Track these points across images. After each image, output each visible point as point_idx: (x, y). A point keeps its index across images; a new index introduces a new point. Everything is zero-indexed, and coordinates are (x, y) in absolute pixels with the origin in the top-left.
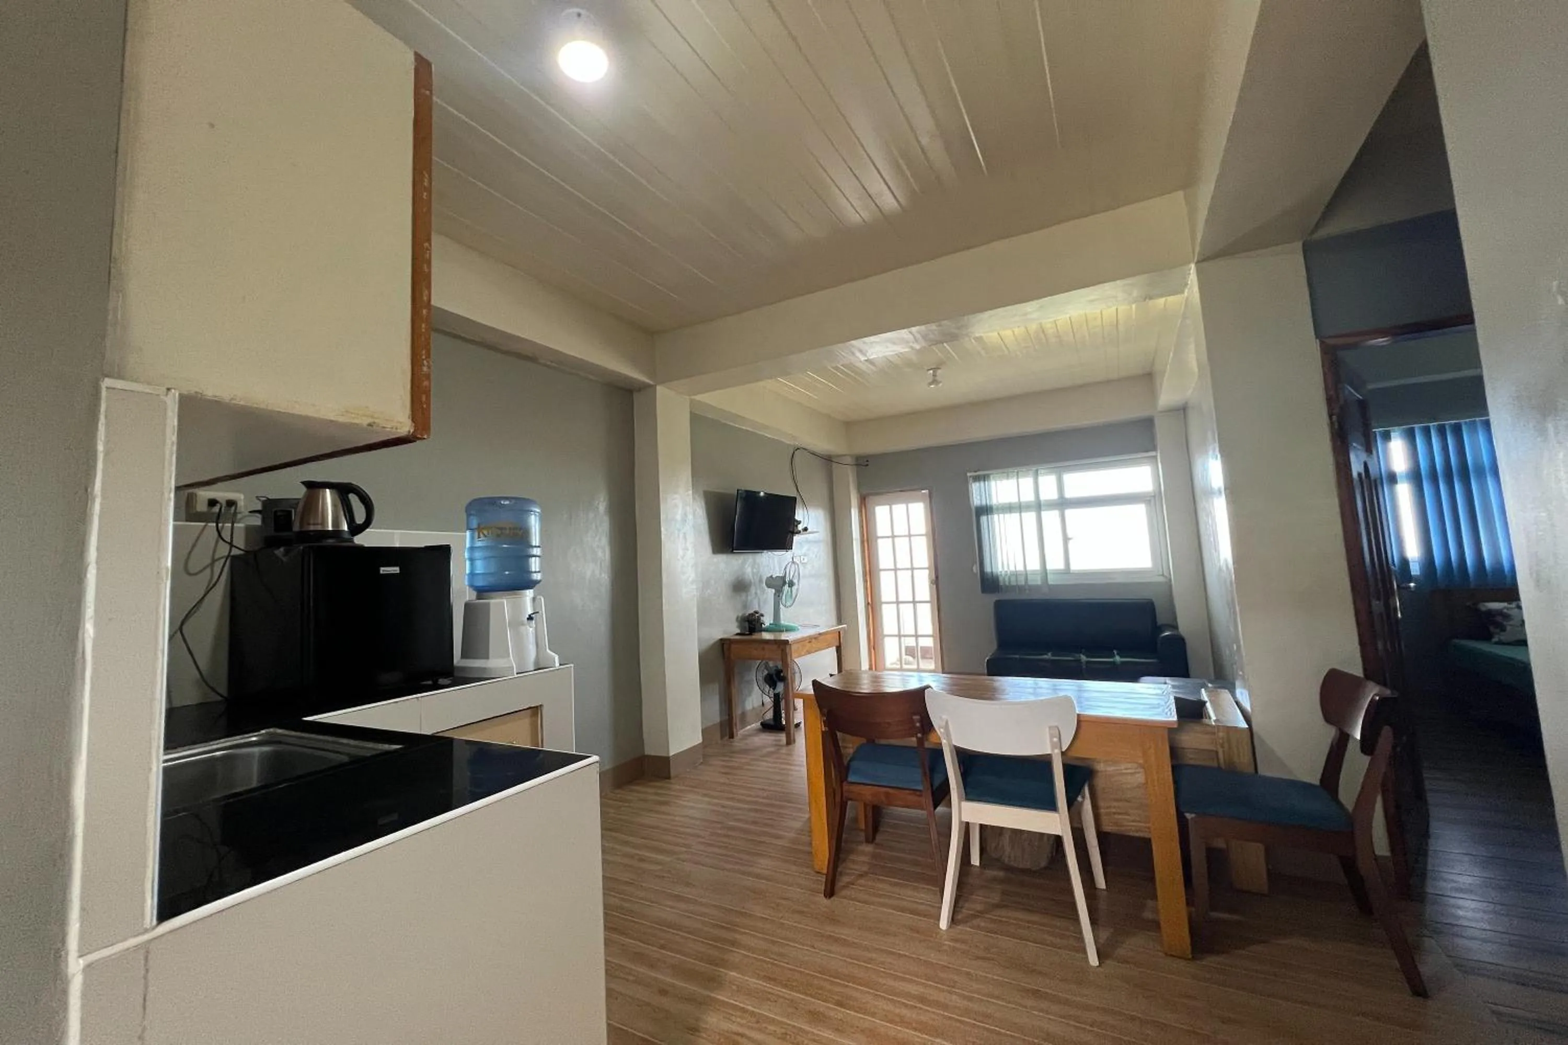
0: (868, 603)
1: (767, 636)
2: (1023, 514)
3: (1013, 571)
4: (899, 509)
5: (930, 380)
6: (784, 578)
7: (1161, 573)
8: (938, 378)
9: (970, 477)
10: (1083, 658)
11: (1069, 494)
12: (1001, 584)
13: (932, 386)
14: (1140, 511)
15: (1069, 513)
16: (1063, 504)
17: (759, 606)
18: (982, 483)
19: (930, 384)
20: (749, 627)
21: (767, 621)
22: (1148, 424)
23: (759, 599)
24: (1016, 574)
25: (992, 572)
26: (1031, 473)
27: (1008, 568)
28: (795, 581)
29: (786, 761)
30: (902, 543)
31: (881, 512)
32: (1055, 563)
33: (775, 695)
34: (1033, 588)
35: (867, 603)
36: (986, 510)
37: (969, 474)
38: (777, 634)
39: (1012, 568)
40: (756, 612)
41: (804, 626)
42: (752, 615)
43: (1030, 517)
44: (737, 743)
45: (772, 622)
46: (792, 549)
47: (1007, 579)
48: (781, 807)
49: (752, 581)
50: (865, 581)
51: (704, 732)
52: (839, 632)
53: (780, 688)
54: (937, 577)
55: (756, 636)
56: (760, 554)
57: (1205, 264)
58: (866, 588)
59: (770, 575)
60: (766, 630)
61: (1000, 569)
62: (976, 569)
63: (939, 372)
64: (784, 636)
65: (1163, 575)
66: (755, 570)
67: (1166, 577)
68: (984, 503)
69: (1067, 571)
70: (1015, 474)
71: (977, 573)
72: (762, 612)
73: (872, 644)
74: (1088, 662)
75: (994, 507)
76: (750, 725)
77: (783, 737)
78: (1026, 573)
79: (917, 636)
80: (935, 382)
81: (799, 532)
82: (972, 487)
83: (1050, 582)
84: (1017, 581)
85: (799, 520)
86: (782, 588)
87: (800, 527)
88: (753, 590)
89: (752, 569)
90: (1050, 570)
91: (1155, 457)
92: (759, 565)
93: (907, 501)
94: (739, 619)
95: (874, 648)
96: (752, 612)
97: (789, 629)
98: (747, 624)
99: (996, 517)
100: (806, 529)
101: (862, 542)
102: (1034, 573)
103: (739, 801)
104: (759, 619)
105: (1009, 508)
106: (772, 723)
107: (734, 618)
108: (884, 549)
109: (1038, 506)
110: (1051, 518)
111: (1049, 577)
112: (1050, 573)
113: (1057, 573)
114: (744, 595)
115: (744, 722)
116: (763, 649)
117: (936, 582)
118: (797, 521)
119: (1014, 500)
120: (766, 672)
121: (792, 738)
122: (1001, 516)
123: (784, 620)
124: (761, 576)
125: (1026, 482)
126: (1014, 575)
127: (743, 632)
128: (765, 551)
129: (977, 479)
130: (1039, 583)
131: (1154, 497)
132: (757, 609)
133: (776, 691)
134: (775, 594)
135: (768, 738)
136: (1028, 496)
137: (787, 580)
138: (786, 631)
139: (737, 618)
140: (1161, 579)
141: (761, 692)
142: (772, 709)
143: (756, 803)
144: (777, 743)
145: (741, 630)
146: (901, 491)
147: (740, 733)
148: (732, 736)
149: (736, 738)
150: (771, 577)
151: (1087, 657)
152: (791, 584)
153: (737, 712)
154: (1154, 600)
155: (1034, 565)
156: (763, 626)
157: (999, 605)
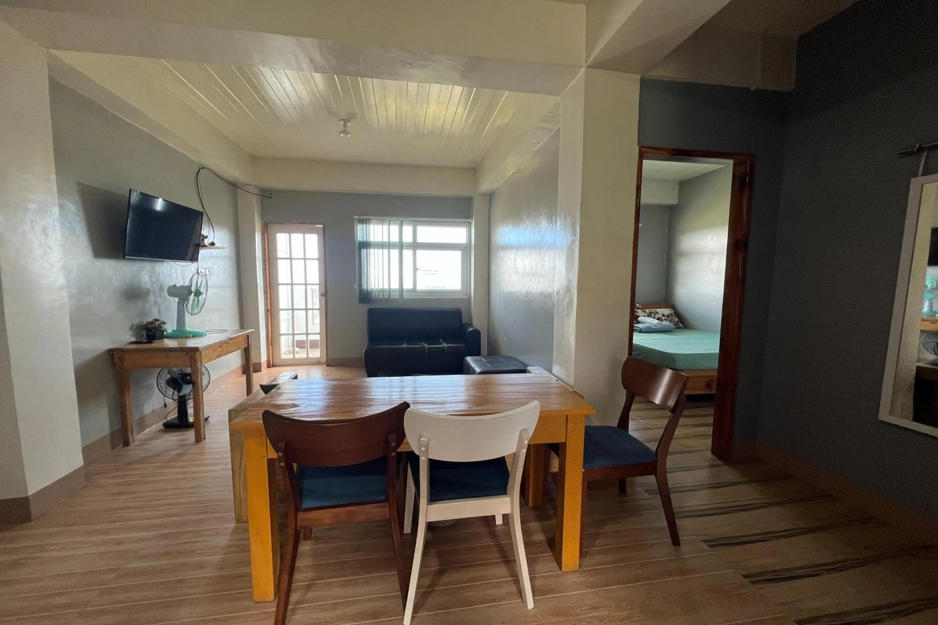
0: (268, 310)
1: (170, 343)
2: (391, 251)
3: (381, 289)
4: (297, 237)
5: (342, 129)
6: (189, 287)
7: (465, 293)
8: (348, 129)
9: (356, 219)
10: (426, 346)
11: (421, 239)
12: (373, 297)
13: (342, 135)
14: (458, 254)
15: (419, 252)
16: (416, 246)
17: (159, 312)
18: (365, 226)
19: (341, 132)
20: (147, 335)
21: (170, 327)
22: (469, 200)
23: (159, 307)
24: (383, 291)
25: (367, 289)
26: (398, 222)
27: (378, 287)
28: (202, 290)
29: (198, 462)
30: (298, 265)
31: (281, 239)
32: (408, 285)
33: (180, 397)
34: (394, 300)
35: (266, 310)
36: (365, 245)
37: (355, 217)
38: (182, 340)
39: (381, 287)
40: (156, 320)
41: (212, 331)
42: (151, 323)
43: (395, 253)
44: (133, 451)
45: (175, 328)
46: (197, 261)
47: (377, 294)
48: (200, 521)
49: (151, 289)
50: (266, 293)
51: (86, 450)
52: (248, 336)
53: (187, 389)
54: (326, 292)
55: (156, 344)
56: (160, 263)
57: (591, 70)
58: (266, 298)
59: (172, 284)
60: (169, 337)
61: (373, 287)
62: (356, 287)
63: (349, 124)
64: (191, 343)
65: (466, 294)
66: (154, 279)
67: (468, 296)
68: (365, 240)
69: (414, 290)
70: (388, 221)
71: (356, 290)
72: (163, 319)
73: (270, 341)
74: (428, 348)
75: (372, 243)
76: (150, 427)
77: (190, 435)
78: (390, 290)
79: (307, 334)
80: (345, 132)
81: (205, 246)
82: (357, 228)
83: (405, 297)
84: (383, 295)
85: (205, 235)
86: (188, 296)
87: (207, 242)
88: (152, 298)
89: (150, 277)
90: (405, 289)
91: (470, 223)
92: (159, 274)
93: (304, 232)
94: (134, 327)
95: (272, 345)
96: (151, 320)
97: (196, 335)
98: (144, 333)
99: (372, 251)
100: (212, 244)
101: (264, 261)
102: (395, 290)
103: (141, 528)
104: (160, 326)
105: (381, 245)
106: (177, 422)
107: (128, 326)
108: (283, 268)
109: (401, 246)
110: (408, 254)
111: (404, 293)
112: (405, 291)
113: (409, 291)
114: (140, 304)
115: (142, 424)
116: (167, 357)
117: (325, 295)
118: (203, 236)
119: (386, 240)
120: (169, 376)
121: (202, 436)
122: (376, 250)
123: (189, 327)
124: (161, 285)
125: (395, 228)
126: (381, 291)
127: (138, 340)
128: (166, 260)
129: (362, 221)
130: (397, 297)
131: (467, 247)
132: (156, 315)
133: (181, 394)
134: (179, 302)
135: (173, 438)
136: (395, 238)
137: (193, 289)
138: (193, 337)
139: (132, 326)
140: (465, 297)
141: (163, 396)
142: (177, 409)
143: (165, 526)
144: (183, 443)
145: (136, 338)
146: (300, 223)
147: (138, 437)
148: (126, 444)
149: (132, 446)
150: (175, 286)
151: (428, 344)
152: (198, 293)
153: (133, 418)
154: (461, 309)
155: (395, 285)
156: (165, 332)
157: (370, 311)
